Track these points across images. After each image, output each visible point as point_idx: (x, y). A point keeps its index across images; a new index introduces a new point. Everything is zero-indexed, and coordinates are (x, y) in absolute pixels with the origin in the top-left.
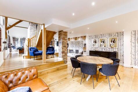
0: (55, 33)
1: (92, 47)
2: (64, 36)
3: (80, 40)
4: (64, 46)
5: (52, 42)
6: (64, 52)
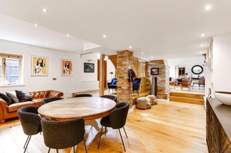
4: (120, 77)
5: (160, 70)
6: (121, 87)
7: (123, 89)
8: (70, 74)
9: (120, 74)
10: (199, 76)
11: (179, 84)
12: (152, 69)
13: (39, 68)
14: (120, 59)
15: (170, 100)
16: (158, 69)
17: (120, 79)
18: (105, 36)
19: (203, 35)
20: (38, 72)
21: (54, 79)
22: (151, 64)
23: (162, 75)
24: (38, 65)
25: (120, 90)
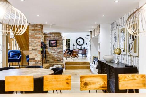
4: (33, 49)
5: (58, 42)
6: (34, 59)
9: (33, 47)
10: (82, 47)
11: (70, 54)
12: (50, 41)
14: (34, 32)
15: (66, 69)
16: (56, 40)
17: (33, 51)
19: (96, 23)
22: (49, 35)
23: (60, 47)
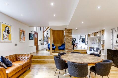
0: (63, 31)
1: (115, 44)
2: (68, 33)
3: (98, 35)
4: (67, 43)
6: (68, 48)
7: (69, 49)
8: (24, 40)
9: (68, 41)
13: (6, 35)
18: (83, 22)
20: (6, 39)
21: (16, 45)
24: (5, 32)
25: (68, 49)
